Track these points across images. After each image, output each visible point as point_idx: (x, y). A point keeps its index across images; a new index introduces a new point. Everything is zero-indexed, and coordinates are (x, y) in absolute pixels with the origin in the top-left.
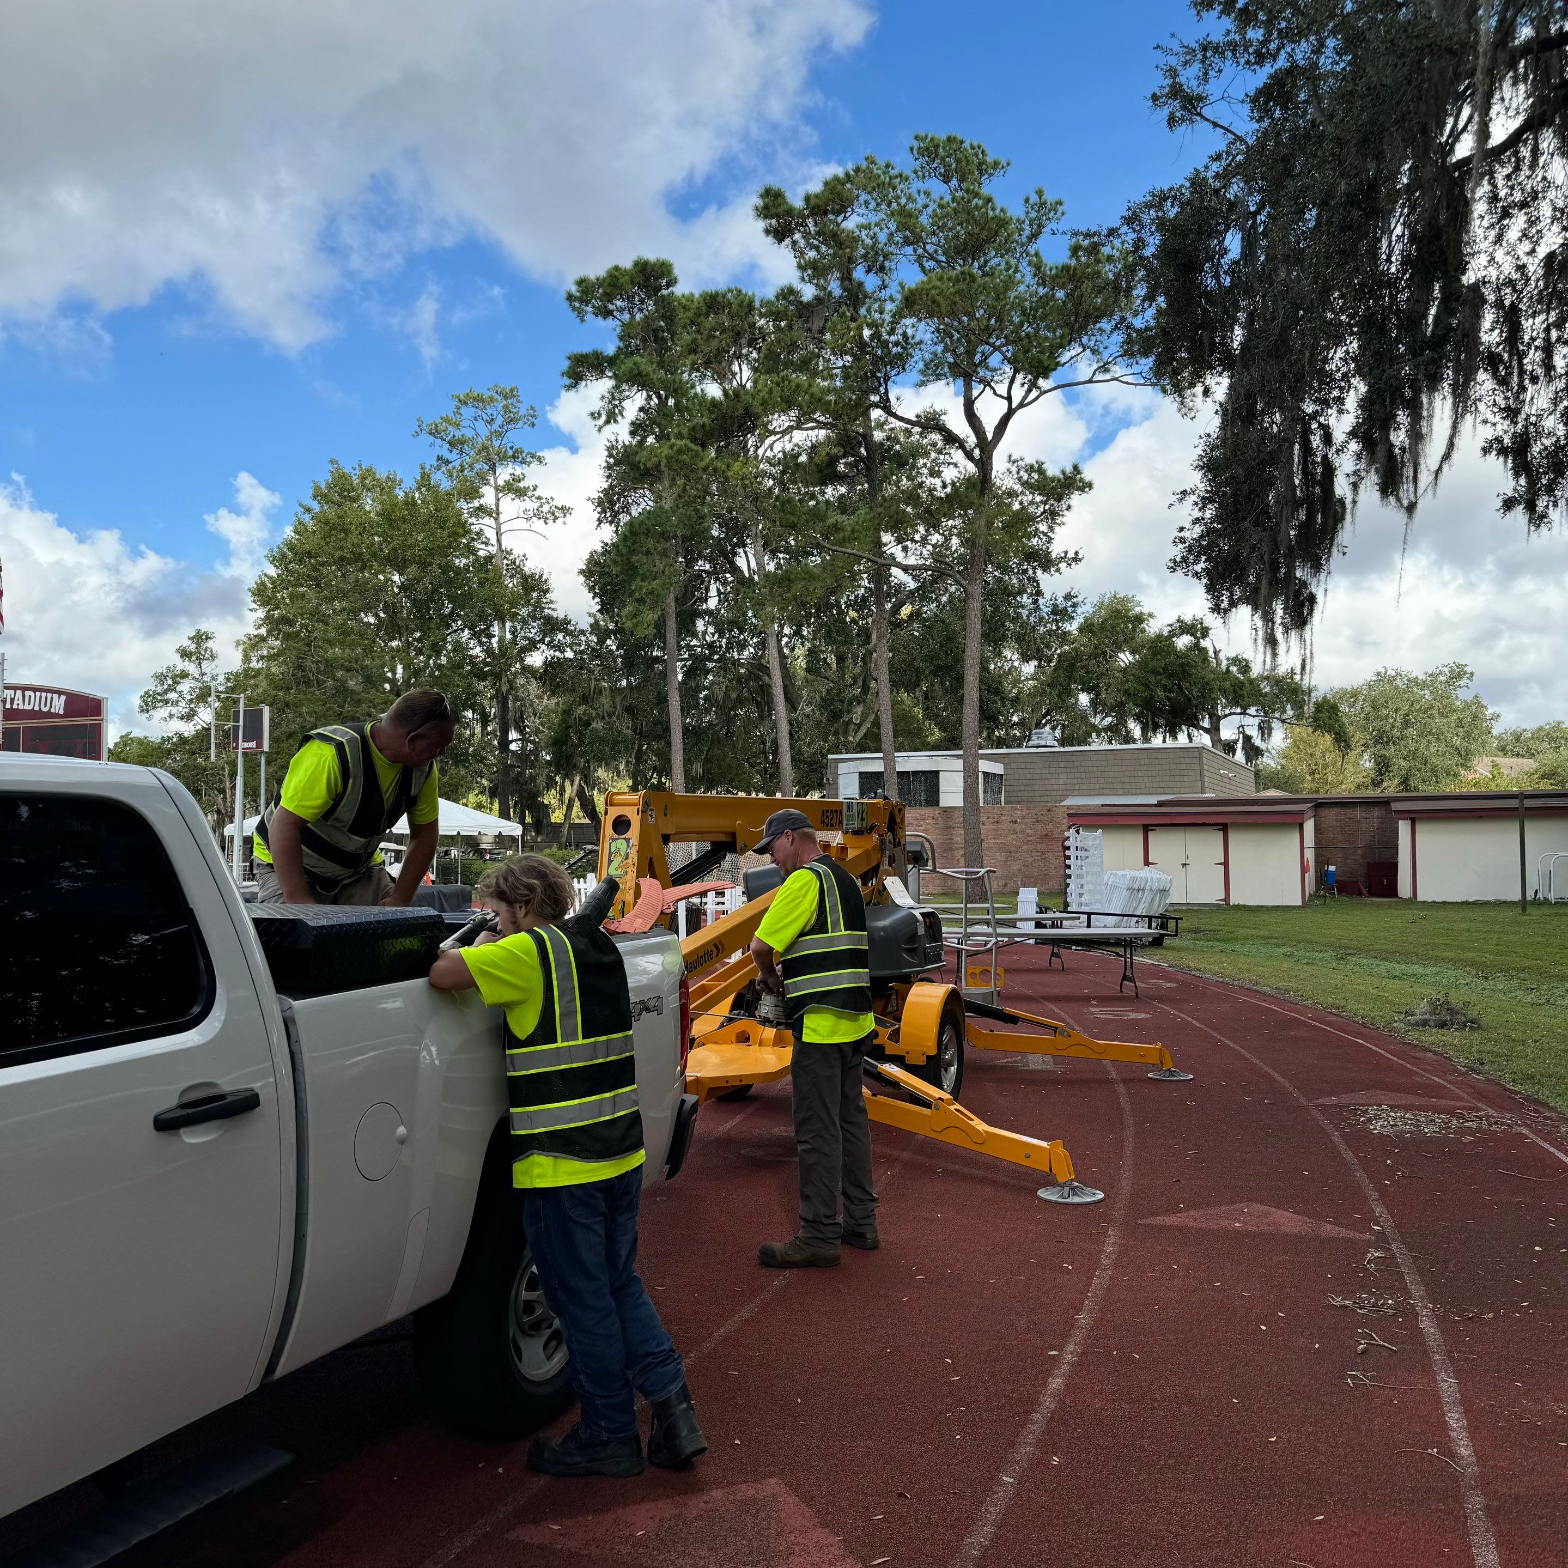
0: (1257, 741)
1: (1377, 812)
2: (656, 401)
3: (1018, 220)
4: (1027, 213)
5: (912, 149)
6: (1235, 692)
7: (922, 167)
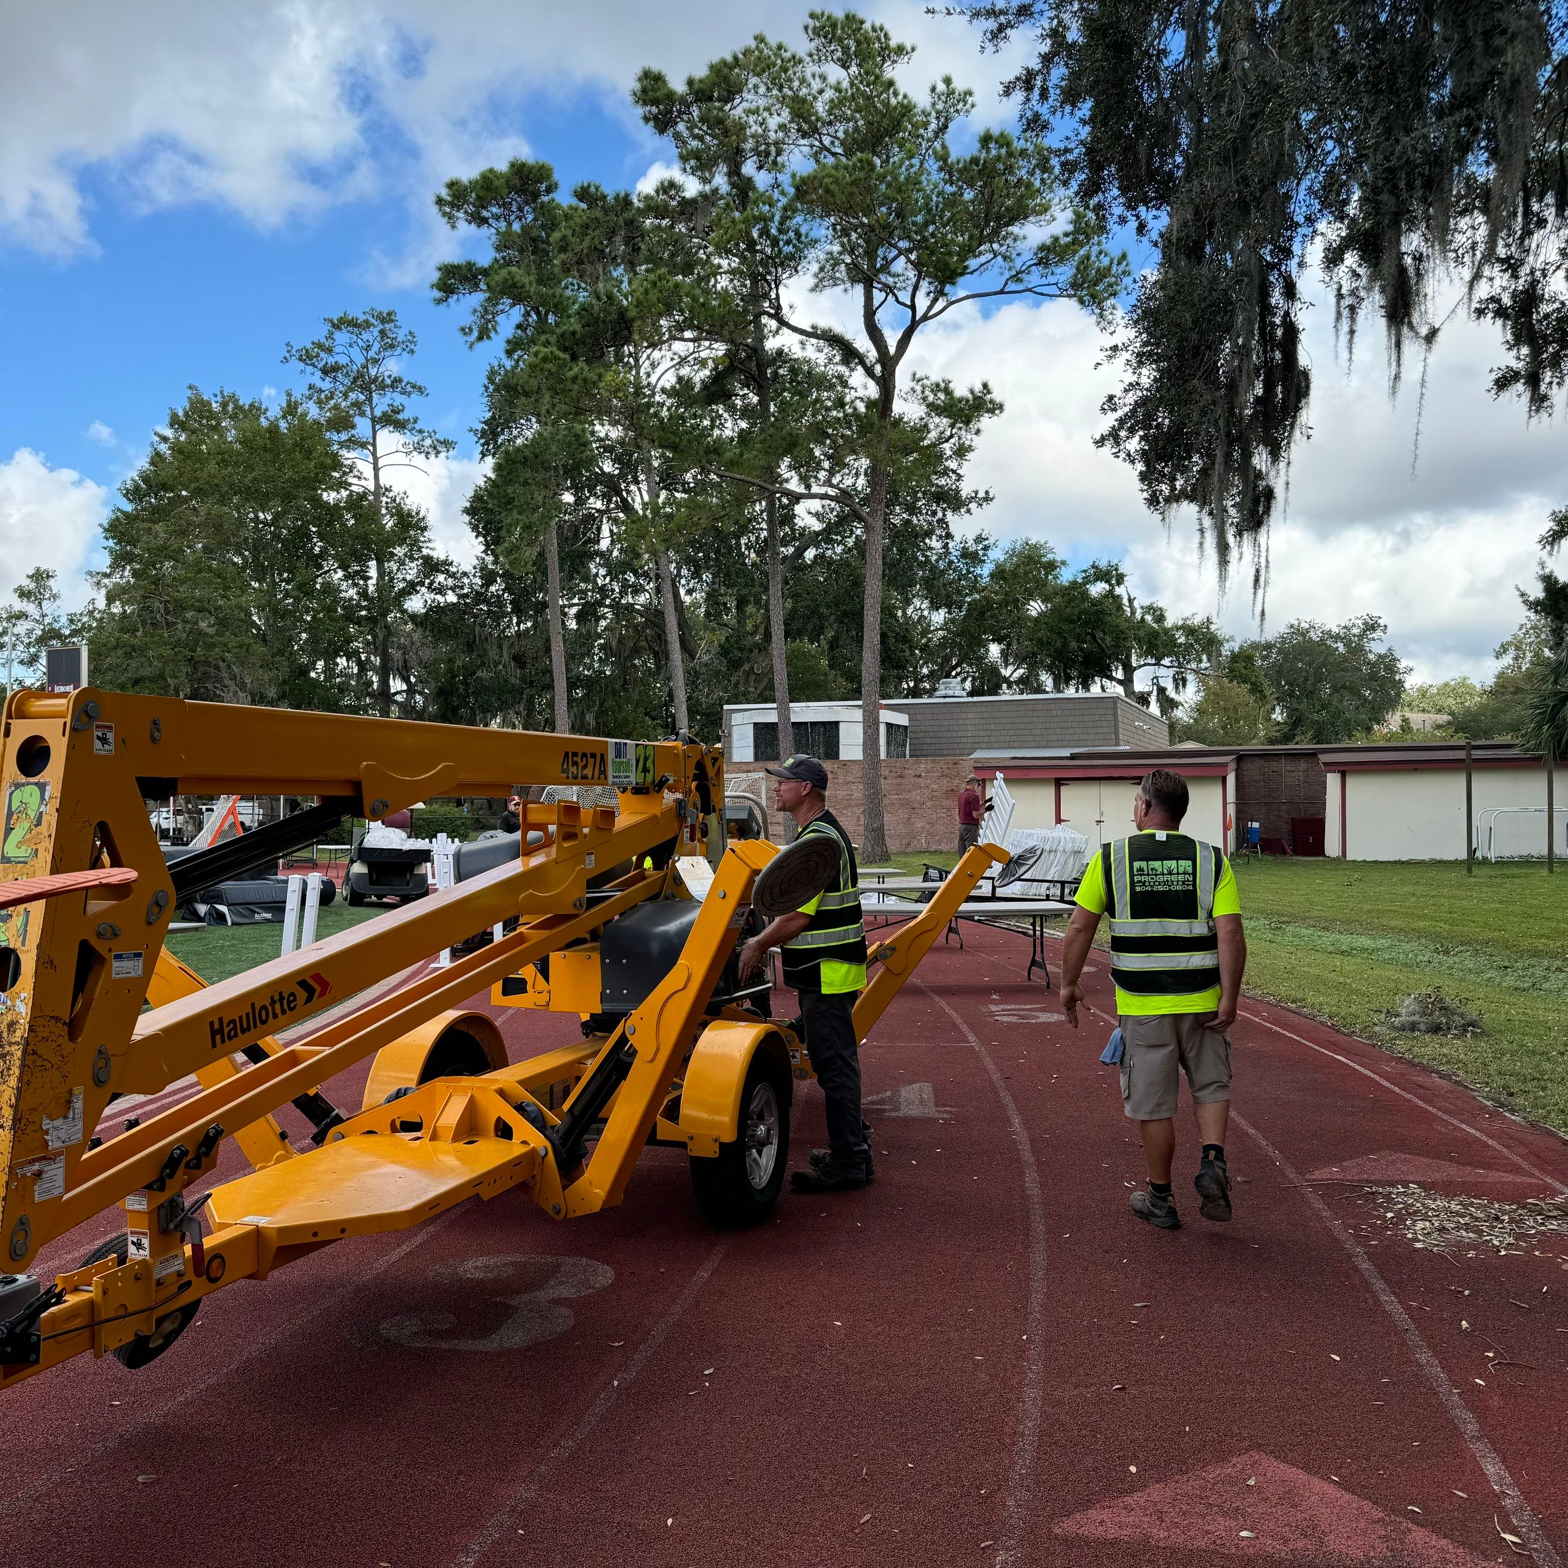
0: (1171, 693)
1: (1302, 765)
2: (535, 317)
3: (923, 112)
4: (934, 104)
5: (806, 28)
6: (1150, 642)
7: (818, 50)
